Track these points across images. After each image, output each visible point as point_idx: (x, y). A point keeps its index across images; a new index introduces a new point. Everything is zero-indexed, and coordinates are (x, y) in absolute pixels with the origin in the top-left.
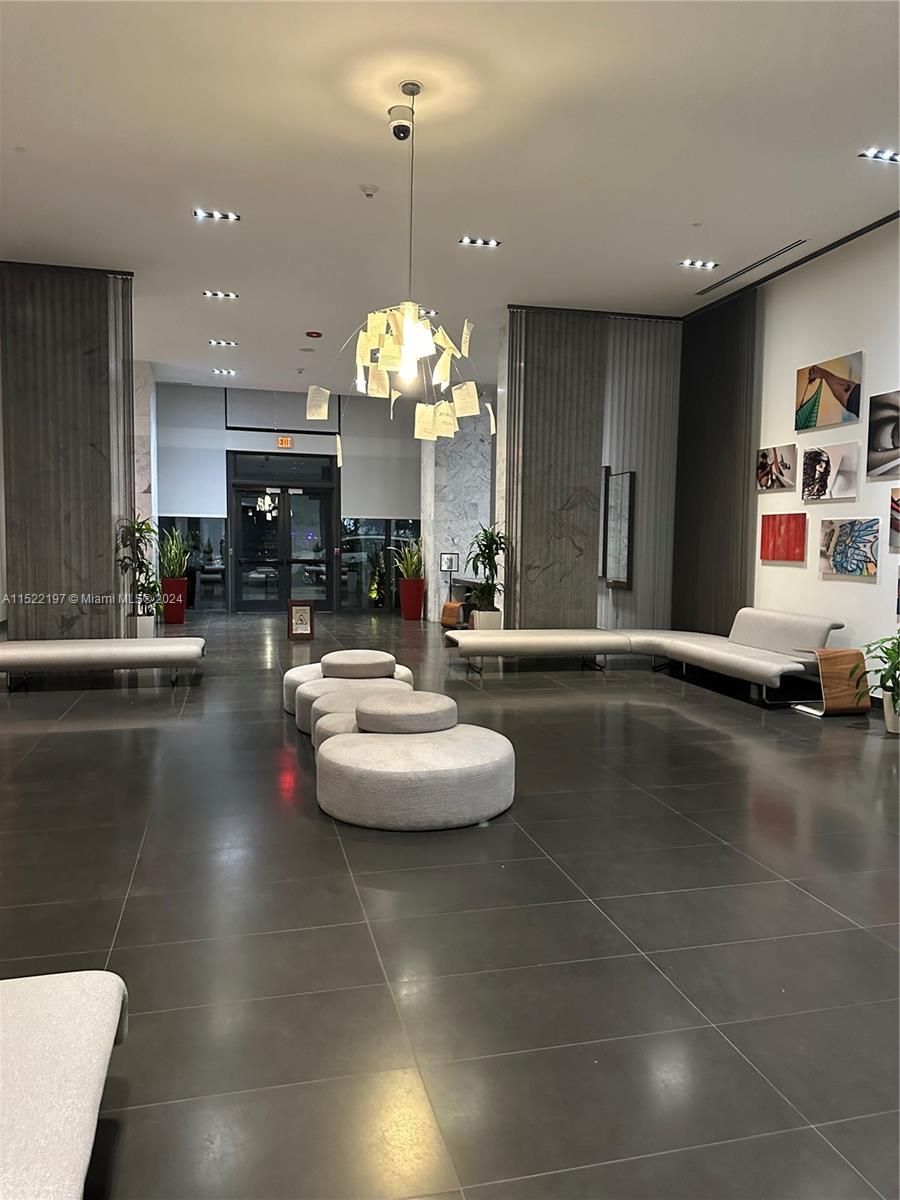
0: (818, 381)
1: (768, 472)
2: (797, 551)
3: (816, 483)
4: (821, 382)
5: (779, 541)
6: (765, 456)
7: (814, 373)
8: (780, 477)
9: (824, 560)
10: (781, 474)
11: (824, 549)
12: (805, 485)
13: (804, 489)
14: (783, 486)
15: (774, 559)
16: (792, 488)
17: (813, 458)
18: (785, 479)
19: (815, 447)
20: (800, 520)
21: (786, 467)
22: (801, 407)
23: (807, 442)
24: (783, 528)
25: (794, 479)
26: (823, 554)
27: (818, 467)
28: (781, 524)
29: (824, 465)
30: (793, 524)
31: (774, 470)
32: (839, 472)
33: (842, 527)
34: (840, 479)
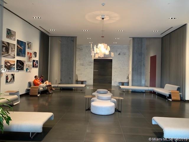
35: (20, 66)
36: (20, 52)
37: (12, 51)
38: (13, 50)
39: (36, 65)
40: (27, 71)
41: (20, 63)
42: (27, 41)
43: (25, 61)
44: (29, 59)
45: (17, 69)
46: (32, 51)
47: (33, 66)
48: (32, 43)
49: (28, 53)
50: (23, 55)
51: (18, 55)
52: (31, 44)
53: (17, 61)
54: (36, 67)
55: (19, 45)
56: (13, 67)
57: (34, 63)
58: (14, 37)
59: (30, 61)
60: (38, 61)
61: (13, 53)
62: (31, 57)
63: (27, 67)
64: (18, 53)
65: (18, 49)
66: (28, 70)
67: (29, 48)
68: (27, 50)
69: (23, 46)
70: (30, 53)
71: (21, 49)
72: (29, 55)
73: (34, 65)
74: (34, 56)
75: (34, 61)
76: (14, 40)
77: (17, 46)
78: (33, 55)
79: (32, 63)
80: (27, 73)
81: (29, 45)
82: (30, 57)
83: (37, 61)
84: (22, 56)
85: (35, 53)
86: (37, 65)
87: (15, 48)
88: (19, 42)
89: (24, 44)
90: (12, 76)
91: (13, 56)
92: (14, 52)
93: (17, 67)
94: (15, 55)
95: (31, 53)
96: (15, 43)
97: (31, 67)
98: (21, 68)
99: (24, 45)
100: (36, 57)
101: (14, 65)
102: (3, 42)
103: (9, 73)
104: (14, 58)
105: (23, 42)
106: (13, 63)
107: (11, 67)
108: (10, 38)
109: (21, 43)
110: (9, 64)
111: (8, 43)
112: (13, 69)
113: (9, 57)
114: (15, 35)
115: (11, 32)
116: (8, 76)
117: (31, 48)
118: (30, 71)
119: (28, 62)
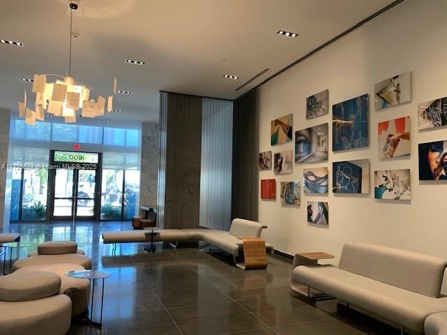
0: (278, 125)
1: (262, 162)
2: (273, 195)
3: (278, 167)
5: (267, 191)
6: (261, 156)
7: (277, 122)
8: (266, 164)
9: (282, 199)
11: (282, 194)
12: (275, 167)
13: (275, 170)
14: (267, 168)
15: (265, 198)
16: (270, 169)
17: (277, 156)
19: (278, 152)
20: (273, 181)
21: (268, 160)
22: (273, 136)
23: (275, 150)
24: (268, 185)
25: (271, 165)
26: (281, 196)
28: (267, 183)
29: (281, 159)
30: (271, 184)
31: (264, 161)
32: (286, 162)
33: (287, 184)
34: (286, 165)
36: (343, 139)
37: (319, 144)
38: (321, 139)
44: (390, 147)
46: (411, 108)
48: (409, 74)
49: (384, 126)
51: (338, 147)
53: (335, 165)
56: (324, 184)
58: (323, 107)
59: (396, 154)
61: (322, 149)
62: (407, 136)
64: (337, 142)
65: (337, 129)
66: (387, 196)
68: (377, 119)
69: (356, 111)
70: (392, 125)
71: (348, 126)
72: (392, 129)
76: (326, 112)
77: (334, 124)
78: (420, 124)
79: (413, 164)
81: (390, 91)
82: (395, 136)
87: (327, 134)
90: (321, 209)
91: (324, 155)
92: (324, 145)
94: (326, 152)
96: (328, 119)
101: (326, 177)
102: (298, 134)
103: (316, 200)
104: (326, 159)
105: (354, 100)
106: (322, 175)
107: (319, 184)
108: (314, 114)
109: (345, 110)
110: (312, 178)
111: (310, 130)
112: (322, 190)
113: (313, 160)
114: (327, 99)
115: (316, 100)
116: (310, 206)
117: (398, 98)
118: (397, 198)
119: (382, 159)
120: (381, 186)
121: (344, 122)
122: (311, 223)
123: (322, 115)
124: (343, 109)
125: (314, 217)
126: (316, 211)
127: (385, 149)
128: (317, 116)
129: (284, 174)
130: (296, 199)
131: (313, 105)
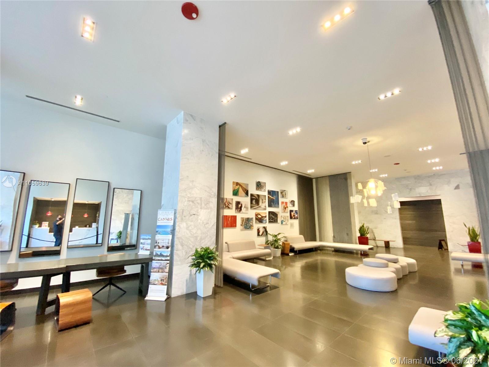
0: (238, 186)
1: (224, 204)
2: (234, 225)
3: (239, 209)
4: (239, 187)
5: (229, 222)
6: (223, 199)
7: (237, 184)
8: (228, 206)
9: (241, 227)
10: (229, 205)
11: (242, 224)
13: (236, 210)
14: (229, 208)
15: (227, 227)
16: (232, 209)
17: (237, 203)
18: (230, 206)
19: (238, 200)
20: (235, 217)
21: (230, 203)
22: (234, 190)
23: (236, 199)
24: (230, 219)
25: (232, 207)
26: (241, 225)
27: (239, 205)
28: (229, 218)
29: (241, 205)
30: (233, 218)
31: (226, 203)
32: (245, 207)
33: (246, 219)
34: (245, 209)
35: (273, 218)
36: (272, 203)
37: (262, 202)
38: (264, 201)
39: (294, 216)
40: (282, 223)
41: (273, 215)
42: (280, 190)
43: (279, 212)
44: (284, 209)
45: (269, 222)
46: (288, 200)
47: (291, 218)
48: (287, 191)
49: (283, 203)
50: (276, 205)
51: (270, 206)
52: (285, 192)
53: (269, 212)
54: (295, 218)
55: (270, 195)
56: (265, 219)
57: (292, 213)
58: (264, 188)
59: (286, 211)
60: (297, 211)
61: (264, 205)
62: (287, 207)
63: (283, 219)
64: (270, 204)
65: (270, 199)
66: (284, 223)
67: (283, 197)
68: (281, 200)
69: (275, 195)
70: (284, 203)
71: (273, 199)
72: (284, 204)
73: (292, 216)
74: (291, 205)
75: (291, 211)
76: (265, 191)
77: (269, 197)
78: (289, 205)
79: (288, 214)
80: (283, 226)
81: (284, 193)
82: (285, 207)
83: (295, 211)
84: (275, 207)
85: (293, 202)
86: (296, 216)
87: (266, 199)
88: (270, 192)
89: (276, 193)
90: (264, 229)
91: (265, 207)
92: (265, 203)
93: (269, 219)
94: (266, 207)
95: (286, 203)
96: (266, 194)
97: (287, 218)
98: (274, 221)
99: (277, 195)
100: (294, 205)
101: (266, 217)
102: (252, 195)
103: (261, 226)
104: (265, 209)
105: (275, 191)
106: (264, 215)
107: (263, 219)
108: (260, 189)
109: (272, 193)
110: (260, 216)
111: (258, 195)
112: (264, 221)
113: (260, 208)
114: (265, 186)
115: (261, 184)
116: (259, 229)
117: (286, 196)
118: (286, 224)
119: (282, 213)
120: (283, 220)
121: (272, 197)
122: (259, 236)
123: (264, 191)
124: (271, 193)
125: (261, 234)
126: (262, 230)
127: (283, 210)
128: (261, 190)
129: (243, 213)
130: (251, 226)
131: (259, 185)
